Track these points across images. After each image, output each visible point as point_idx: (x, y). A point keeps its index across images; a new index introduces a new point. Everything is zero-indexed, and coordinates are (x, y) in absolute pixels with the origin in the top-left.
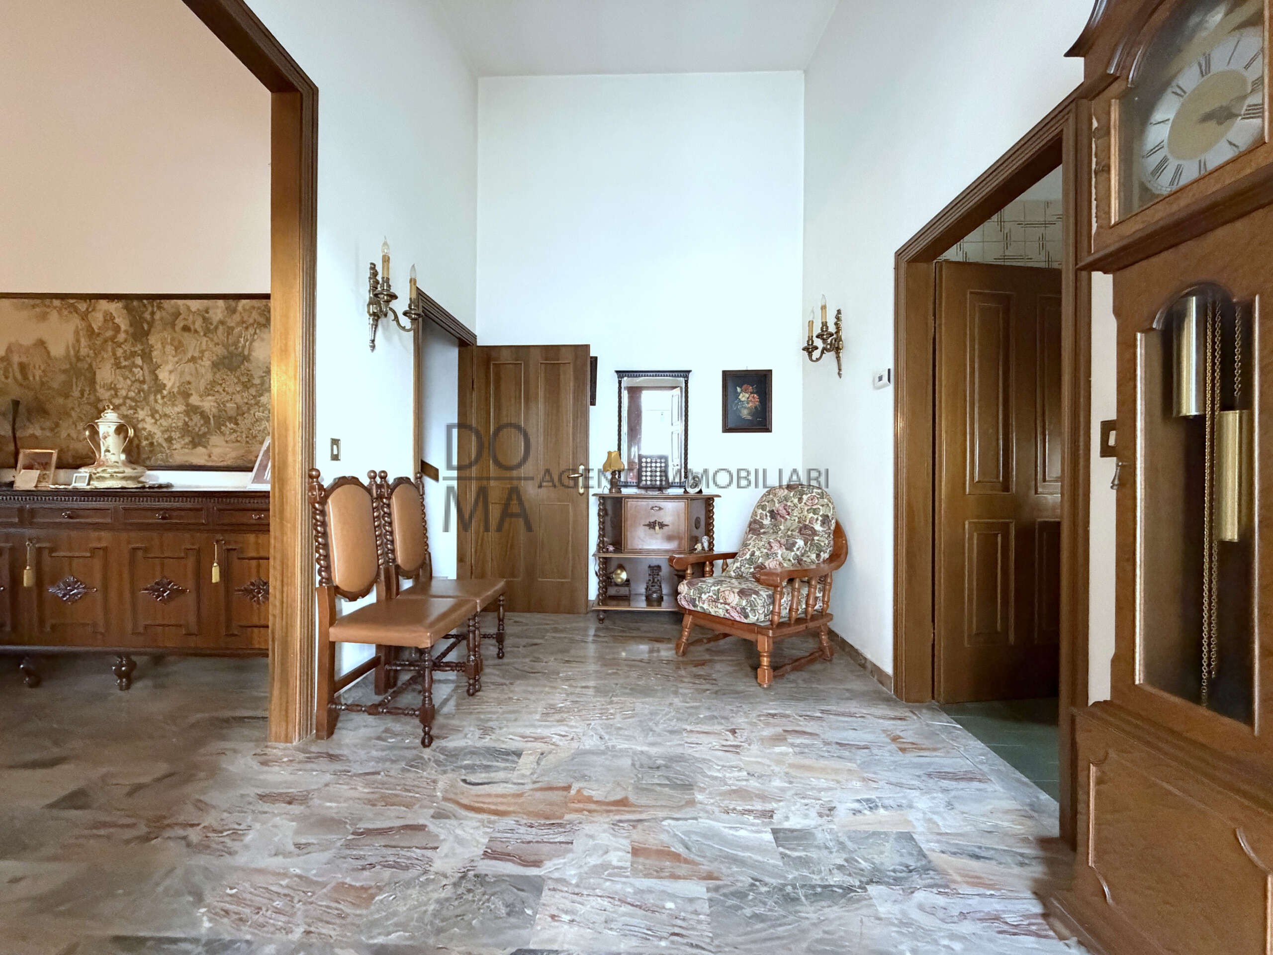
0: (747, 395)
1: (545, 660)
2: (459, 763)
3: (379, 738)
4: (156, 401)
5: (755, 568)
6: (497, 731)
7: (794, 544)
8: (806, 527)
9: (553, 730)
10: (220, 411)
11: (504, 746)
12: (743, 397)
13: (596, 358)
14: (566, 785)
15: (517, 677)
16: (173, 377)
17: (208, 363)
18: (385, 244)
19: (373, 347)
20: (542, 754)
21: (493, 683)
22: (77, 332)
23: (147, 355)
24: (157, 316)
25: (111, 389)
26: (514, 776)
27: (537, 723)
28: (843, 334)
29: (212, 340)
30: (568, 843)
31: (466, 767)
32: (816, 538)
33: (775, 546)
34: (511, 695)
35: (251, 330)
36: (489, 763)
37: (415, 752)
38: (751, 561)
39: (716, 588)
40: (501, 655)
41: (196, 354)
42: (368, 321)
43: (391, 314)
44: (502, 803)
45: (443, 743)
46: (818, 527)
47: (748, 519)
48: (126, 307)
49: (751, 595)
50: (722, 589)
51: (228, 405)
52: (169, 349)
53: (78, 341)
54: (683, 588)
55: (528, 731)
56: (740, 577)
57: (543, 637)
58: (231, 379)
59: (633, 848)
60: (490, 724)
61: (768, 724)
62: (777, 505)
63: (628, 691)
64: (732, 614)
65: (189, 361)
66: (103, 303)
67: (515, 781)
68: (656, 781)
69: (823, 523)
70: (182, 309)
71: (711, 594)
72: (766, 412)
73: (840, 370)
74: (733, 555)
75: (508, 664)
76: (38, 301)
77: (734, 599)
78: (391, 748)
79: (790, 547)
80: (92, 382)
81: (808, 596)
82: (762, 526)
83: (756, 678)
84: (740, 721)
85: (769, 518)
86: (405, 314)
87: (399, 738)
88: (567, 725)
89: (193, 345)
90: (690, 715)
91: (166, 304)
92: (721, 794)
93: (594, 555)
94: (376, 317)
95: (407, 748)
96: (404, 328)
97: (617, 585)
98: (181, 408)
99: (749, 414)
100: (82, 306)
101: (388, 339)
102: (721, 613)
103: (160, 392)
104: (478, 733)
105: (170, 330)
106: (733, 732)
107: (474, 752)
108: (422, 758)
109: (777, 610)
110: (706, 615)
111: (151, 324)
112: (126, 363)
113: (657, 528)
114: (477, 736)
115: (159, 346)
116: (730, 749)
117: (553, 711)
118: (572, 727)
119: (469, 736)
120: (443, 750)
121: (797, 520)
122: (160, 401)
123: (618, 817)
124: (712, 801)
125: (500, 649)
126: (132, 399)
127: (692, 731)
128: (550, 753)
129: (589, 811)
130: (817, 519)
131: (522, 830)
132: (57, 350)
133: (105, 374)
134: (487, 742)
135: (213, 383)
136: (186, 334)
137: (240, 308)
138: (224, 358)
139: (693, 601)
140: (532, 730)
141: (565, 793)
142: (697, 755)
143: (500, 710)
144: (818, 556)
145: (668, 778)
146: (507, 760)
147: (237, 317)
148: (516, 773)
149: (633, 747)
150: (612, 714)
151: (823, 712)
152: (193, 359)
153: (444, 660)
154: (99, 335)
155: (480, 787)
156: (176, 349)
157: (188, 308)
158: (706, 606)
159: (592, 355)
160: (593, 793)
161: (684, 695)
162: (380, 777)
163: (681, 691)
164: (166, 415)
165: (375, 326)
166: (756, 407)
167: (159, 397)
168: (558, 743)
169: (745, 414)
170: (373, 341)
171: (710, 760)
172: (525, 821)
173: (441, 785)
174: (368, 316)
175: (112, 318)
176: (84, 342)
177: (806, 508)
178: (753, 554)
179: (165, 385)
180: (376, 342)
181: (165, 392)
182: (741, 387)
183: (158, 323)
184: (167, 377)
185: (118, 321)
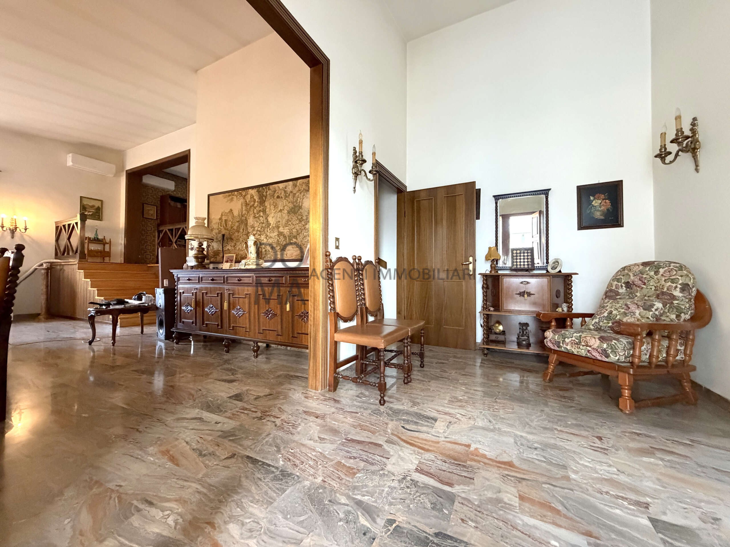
0: (600, 201)
1: (450, 372)
2: (400, 417)
3: (358, 396)
4: (267, 231)
5: (613, 323)
6: (422, 405)
7: (652, 306)
8: (663, 293)
9: (457, 411)
10: (290, 234)
11: (425, 414)
12: (596, 203)
13: (480, 189)
14: (467, 444)
15: (432, 379)
17: (286, 212)
18: (361, 134)
19: (355, 191)
20: (450, 423)
21: (418, 380)
22: (242, 205)
23: (264, 211)
24: (268, 193)
25: (252, 227)
26: (433, 431)
27: (446, 405)
28: (700, 136)
29: (288, 201)
30: (470, 478)
31: (404, 420)
32: (675, 302)
33: (633, 307)
34: (429, 388)
35: (302, 194)
36: (417, 421)
37: (377, 407)
38: (608, 318)
39: (578, 335)
40: (422, 366)
41: (282, 208)
42: (351, 176)
43: (363, 172)
44: (425, 444)
45: (391, 405)
46: (677, 293)
47: (604, 289)
48: (258, 191)
49: (612, 341)
50: (583, 336)
51: (293, 230)
52: (272, 207)
53: (242, 208)
54: (549, 334)
55: (441, 408)
56: (598, 329)
57: (448, 360)
58: (295, 218)
59: (519, 495)
60: (418, 400)
61: (634, 440)
62: (632, 277)
63: (507, 397)
64: (594, 354)
65: (279, 211)
66: (250, 191)
67: (433, 434)
68: (535, 457)
69: (682, 290)
70: (277, 188)
71: (573, 339)
72: (617, 211)
73: (697, 166)
74: (590, 315)
75: (427, 371)
76: (230, 193)
77: (595, 343)
78: (363, 402)
79: (648, 308)
80: (246, 225)
81: (668, 348)
82: (618, 294)
83: (618, 406)
84: (604, 432)
85: (625, 288)
86: (370, 172)
87: (368, 398)
88: (466, 410)
89: (281, 204)
90: (558, 420)
91: (271, 187)
92: (593, 479)
93: (480, 312)
94: (356, 175)
95: (372, 404)
96: (369, 180)
97: (496, 333)
98: (276, 233)
99: (601, 215)
100: (244, 193)
101: (362, 187)
102: (583, 352)
103: (268, 227)
104: (410, 404)
105: (273, 199)
106: (600, 438)
107: (408, 413)
108: (379, 410)
109: (637, 353)
110: (569, 354)
111: (266, 197)
112: (258, 216)
113: (526, 296)
114: (410, 405)
115: (268, 207)
116: (599, 450)
117: (456, 400)
118: (468, 411)
119: (405, 404)
120: (391, 409)
121: (653, 288)
122: (269, 231)
123: (506, 472)
124: (585, 481)
125: (421, 362)
126: (260, 231)
127: (561, 431)
128: (455, 423)
129: (485, 463)
130: (676, 287)
131: (439, 462)
132: (236, 213)
133: (251, 221)
134: (415, 409)
135: (288, 221)
136: (278, 200)
137: (298, 184)
138: (292, 208)
139: (558, 344)
140: (442, 408)
141: (467, 449)
142: (567, 447)
143: (422, 394)
144: (678, 316)
145: (544, 457)
146: (428, 422)
147: (297, 189)
148: (434, 430)
149: (514, 431)
150: (497, 409)
151: (692, 441)
152: (281, 211)
153: (391, 362)
154: (249, 204)
155: (412, 432)
156: (275, 206)
157: (279, 187)
158: (569, 347)
159: (477, 188)
160: (487, 453)
161: (552, 406)
162: (358, 415)
163: (549, 404)
164: (271, 237)
165: (356, 179)
166: (608, 210)
167: (268, 229)
168: (460, 418)
169: (598, 215)
170: (355, 188)
171: (580, 454)
172: (442, 458)
173: (390, 426)
174: (352, 175)
175: (253, 197)
176: (244, 208)
177: (663, 279)
178: (611, 312)
179: (270, 224)
180: (356, 189)
181: (271, 227)
182: (593, 196)
183: (268, 196)
184: (272, 220)
185: (255, 197)
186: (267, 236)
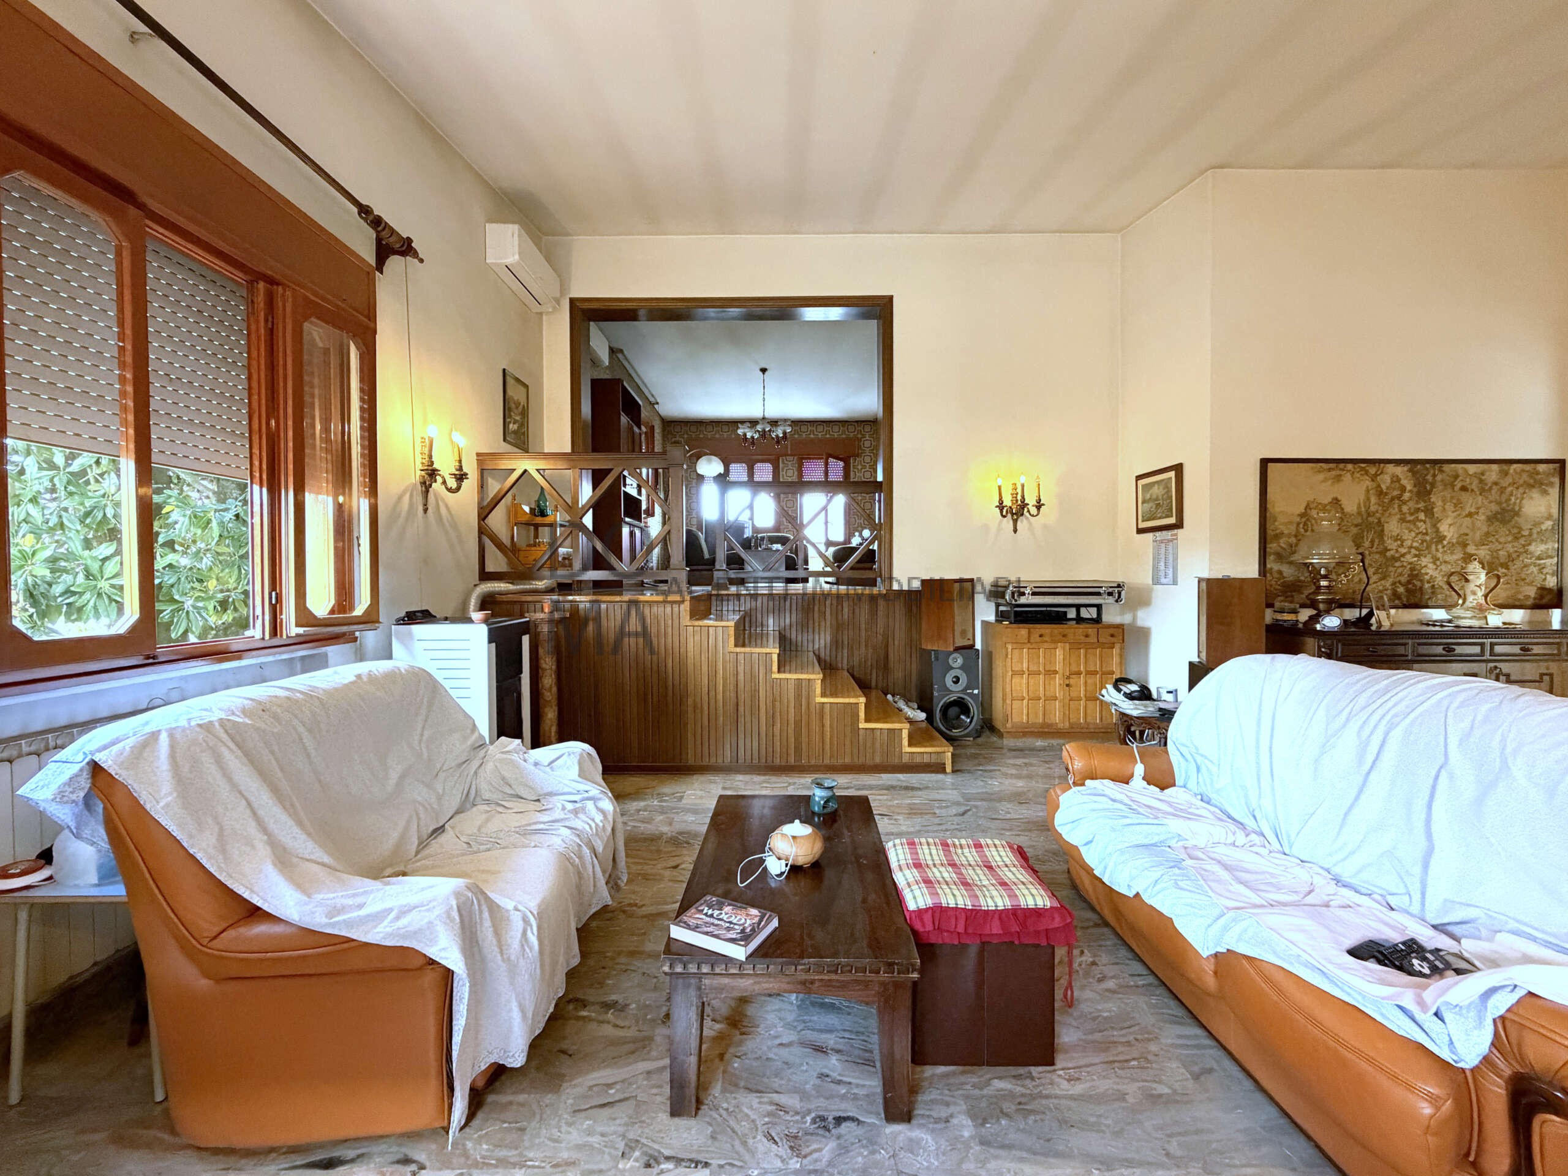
4: (1437, 550)
10: (1493, 558)
16: (1452, 529)
17: (1483, 518)
22: (1368, 491)
23: (1429, 511)
24: (1439, 478)
25: (1396, 540)
29: (1487, 498)
35: (1521, 490)
41: (1473, 510)
48: (1410, 470)
51: (1501, 553)
52: (1449, 507)
53: (1368, 499)
58: (1503, 530)
65: (1467, 516)
66: (1390, 466)
70: (1460, 472)
76: (1333, 466)
80: (1381, 534)
89: (1470, 502)
91: (1448, 467)
98: (1458, 555)
100: (1372, 470)
103: (1440, 542)
105: (1450, 490)
111: (1433, 485)
112: (1412, 518)
115: (1440, 503)
122: (1441, 550)
126: (1416, 549)
132: (1350, 507)
133: (1392, 527)
135: (1487, 534)
136: (1463, 493)
137: (1511, 471)
138: (1497, 513)
147: (1509, 480)
152: (1470, 515)
154: (1386, 494)
156: (1455, 505)
157: (1466, 471)
164: (1446, 562)
167: (1440, 547)
175: (1399, 480)
176: (1373, 500)
179: (1445, 537)
181: (1445, 542)
183: (1438, 484)
184: (1447, 529)
185: (1404, 482)
186: (1435, 559)
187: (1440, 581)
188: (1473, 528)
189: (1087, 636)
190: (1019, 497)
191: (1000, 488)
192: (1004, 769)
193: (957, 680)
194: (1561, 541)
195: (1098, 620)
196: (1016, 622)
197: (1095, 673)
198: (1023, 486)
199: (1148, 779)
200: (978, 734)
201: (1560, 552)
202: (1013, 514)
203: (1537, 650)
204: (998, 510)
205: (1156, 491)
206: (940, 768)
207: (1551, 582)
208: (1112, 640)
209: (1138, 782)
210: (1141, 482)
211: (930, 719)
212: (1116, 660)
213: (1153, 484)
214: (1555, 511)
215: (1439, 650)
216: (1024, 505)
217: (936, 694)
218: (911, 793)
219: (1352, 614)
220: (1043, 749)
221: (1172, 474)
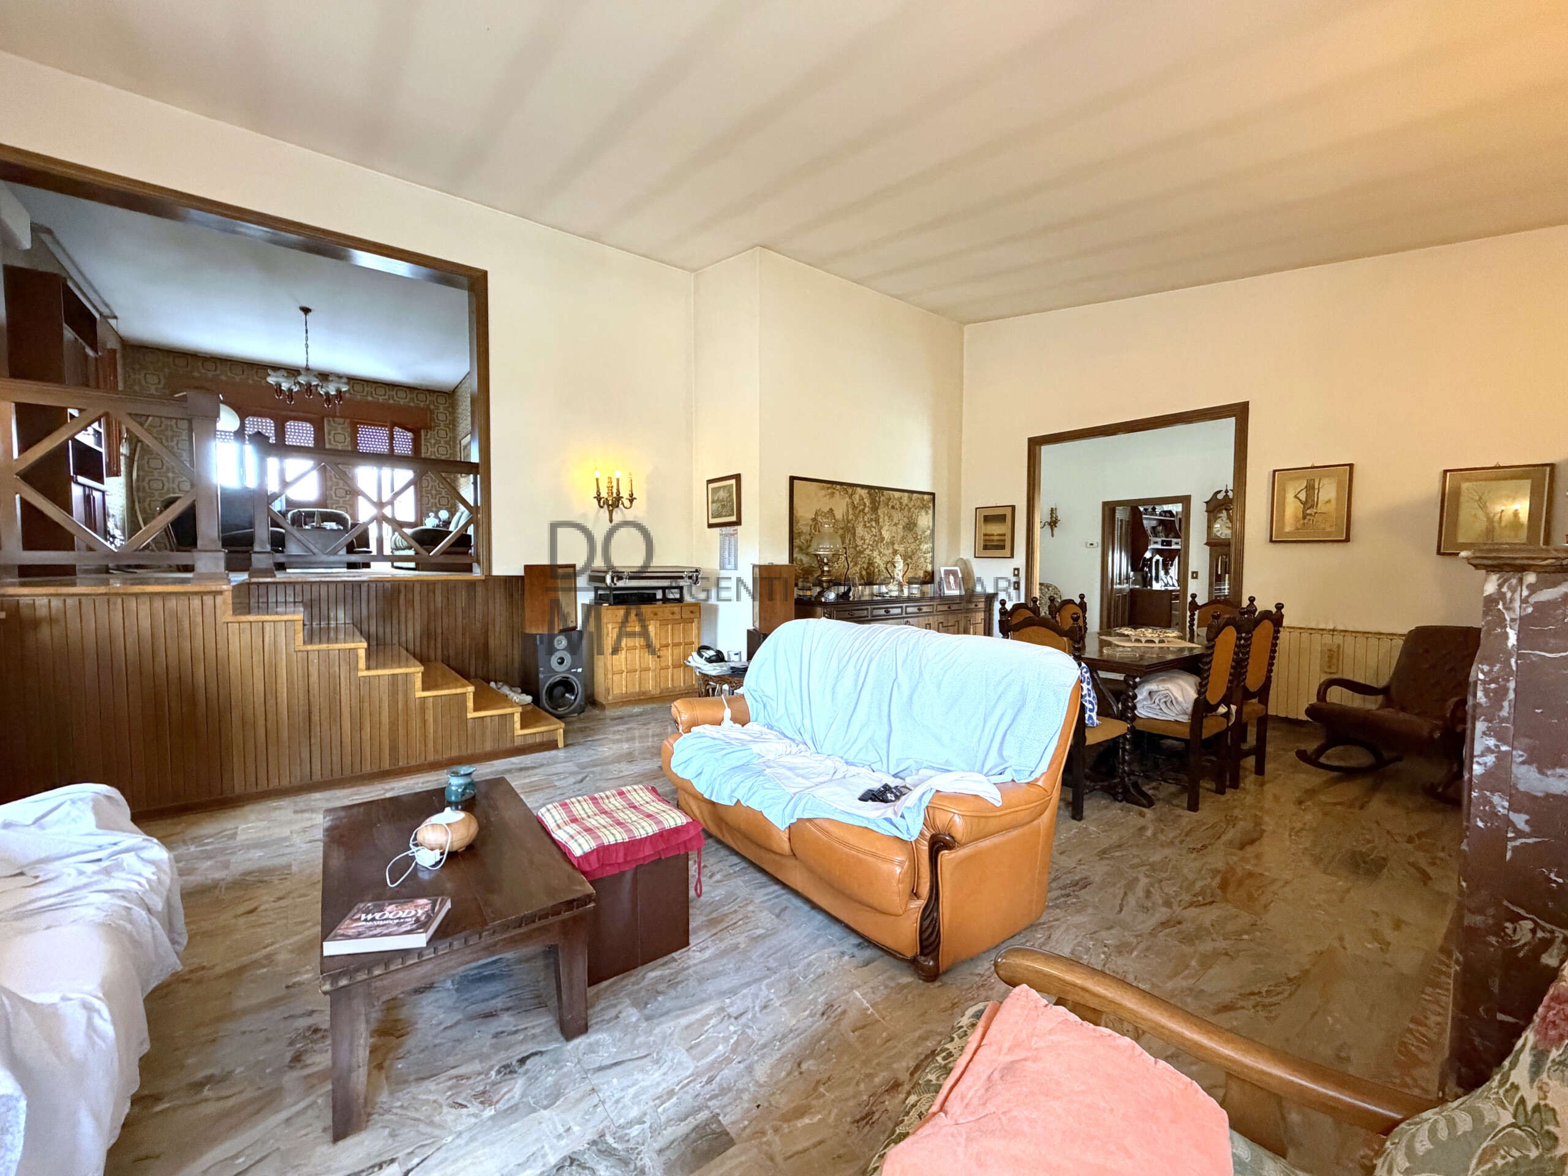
4: (881, 547)
16: (888, 533)
17: (901, 527)
22: (848, 506)
23: (877, 521)
24: (882, 499)
25: (862, 539)
29: (903, 514)
35: (917, 510)
41: (897, 522)
48: (868, 493)
51: (909, 549)
52: (887, 518)
53: (848, 511)
58: (910, 536)
65: (894, 525)
66: (859, 489)
70: (892, 496)
76: (830, 485)
80: (854, 534)
89: (897, 516)
91: (885, 492)
98: (891, 551)
100: (850, 491)
103: (883, 541)
105: (887, 508)
111: (879, 503)
112: (869, 525)
115: (882, 516)
122: (883, 547)
126: (871, 545)
132: (839, 515)
133: (860, 530)
135: (903, 538)
136: (893, 510)
137: (913, 498)
138: (907, 524)
147: (912, 503)
154: (857, 507)
156: (889, 518)
157: (894, 496)
164: (885, 554)
167: (882, 544)
176: (851, 512)
179: (884, 538)
181: (885, 542)
183: (881, 503)
184: (886, 535)
185: (865, 500)
186: (880, 552)
187: (882, 567)
188: (897, 533)
189: (673, 613)
190: (615, 491)
191: (597, 480)
192: (611, 736)
193: (561, 661)
194: (933, 543)
195: (680, 600)
196: (615, 604)
197: (679, 644)
198: (618, 480)
199: (735, 720)
200: (581, 710)
201: (933, 551)
202: (609, 505)
203: (925, 609)
204: (596, 501)
205: (722, 494)
206: (552, 745)
207: (929, 568)
208: (692, 616)
209: (727, 722)
210: (711, 486)
211: (536, 701)
212: (695, 632)
213: (719, 488)
214: (931, 524)
215: (882, 612)
216: (619, 498)
217: (541, 676)
218: (530, 772)
219: (842, 589)
220: (641, 714)
221: (733, 482)
